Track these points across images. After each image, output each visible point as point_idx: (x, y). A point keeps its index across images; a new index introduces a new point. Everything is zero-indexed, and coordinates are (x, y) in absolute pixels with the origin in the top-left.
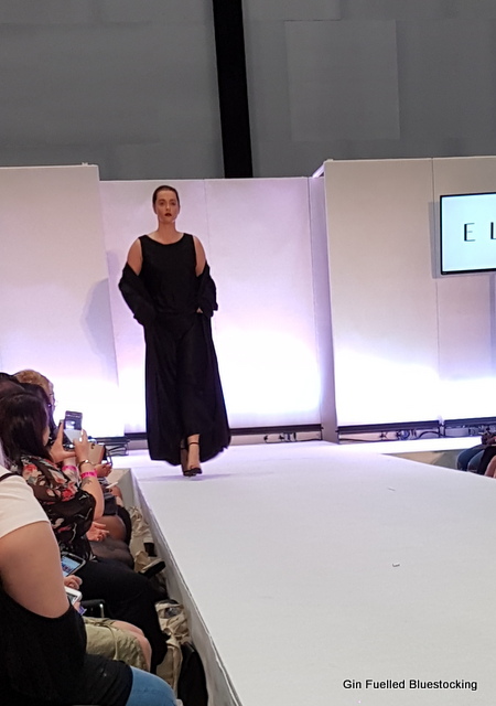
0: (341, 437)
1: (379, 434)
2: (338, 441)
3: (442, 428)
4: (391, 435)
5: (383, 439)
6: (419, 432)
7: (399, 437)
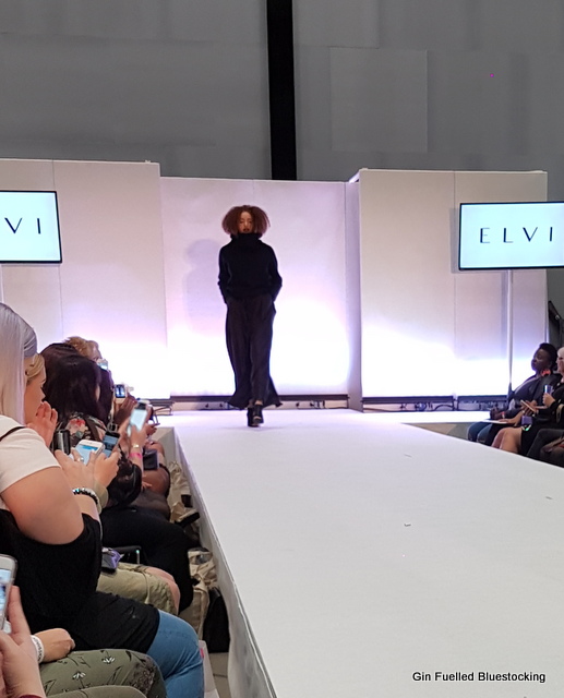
0: (365, 406)
1: (399, 405)
2: (362, 410)
3: (456, 403)
4: (410, 406)
5: (402, 410)
6: (435, 405)
7: (417, 409)
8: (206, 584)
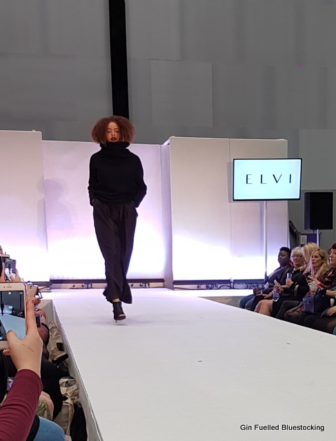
0: (175, 286)
1: (197, 286)
2: (173, 289)
3: (232, 284)
4: (203, 286)
5: (199, 289)
6: (219, 286)
7: (208, 288)
8: (72, 399)
